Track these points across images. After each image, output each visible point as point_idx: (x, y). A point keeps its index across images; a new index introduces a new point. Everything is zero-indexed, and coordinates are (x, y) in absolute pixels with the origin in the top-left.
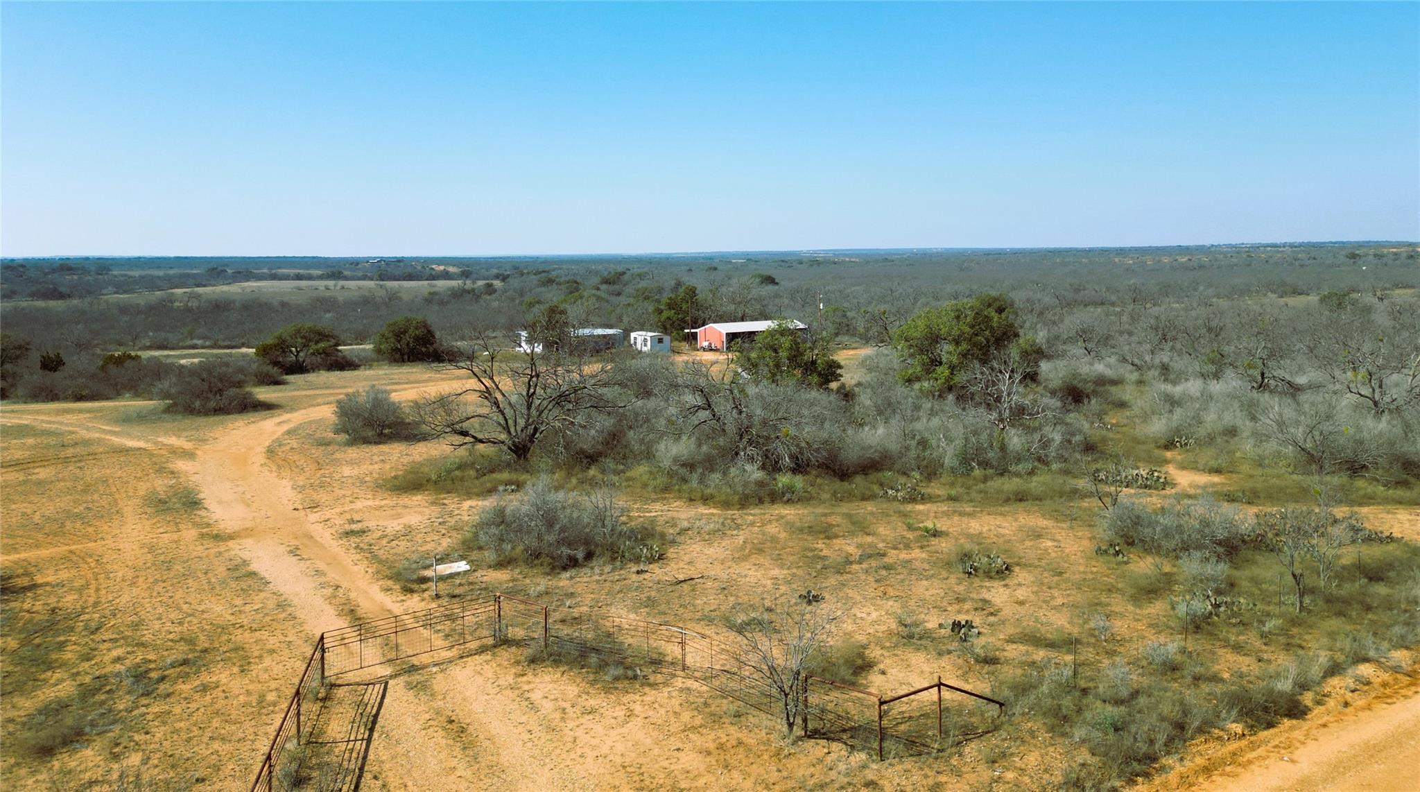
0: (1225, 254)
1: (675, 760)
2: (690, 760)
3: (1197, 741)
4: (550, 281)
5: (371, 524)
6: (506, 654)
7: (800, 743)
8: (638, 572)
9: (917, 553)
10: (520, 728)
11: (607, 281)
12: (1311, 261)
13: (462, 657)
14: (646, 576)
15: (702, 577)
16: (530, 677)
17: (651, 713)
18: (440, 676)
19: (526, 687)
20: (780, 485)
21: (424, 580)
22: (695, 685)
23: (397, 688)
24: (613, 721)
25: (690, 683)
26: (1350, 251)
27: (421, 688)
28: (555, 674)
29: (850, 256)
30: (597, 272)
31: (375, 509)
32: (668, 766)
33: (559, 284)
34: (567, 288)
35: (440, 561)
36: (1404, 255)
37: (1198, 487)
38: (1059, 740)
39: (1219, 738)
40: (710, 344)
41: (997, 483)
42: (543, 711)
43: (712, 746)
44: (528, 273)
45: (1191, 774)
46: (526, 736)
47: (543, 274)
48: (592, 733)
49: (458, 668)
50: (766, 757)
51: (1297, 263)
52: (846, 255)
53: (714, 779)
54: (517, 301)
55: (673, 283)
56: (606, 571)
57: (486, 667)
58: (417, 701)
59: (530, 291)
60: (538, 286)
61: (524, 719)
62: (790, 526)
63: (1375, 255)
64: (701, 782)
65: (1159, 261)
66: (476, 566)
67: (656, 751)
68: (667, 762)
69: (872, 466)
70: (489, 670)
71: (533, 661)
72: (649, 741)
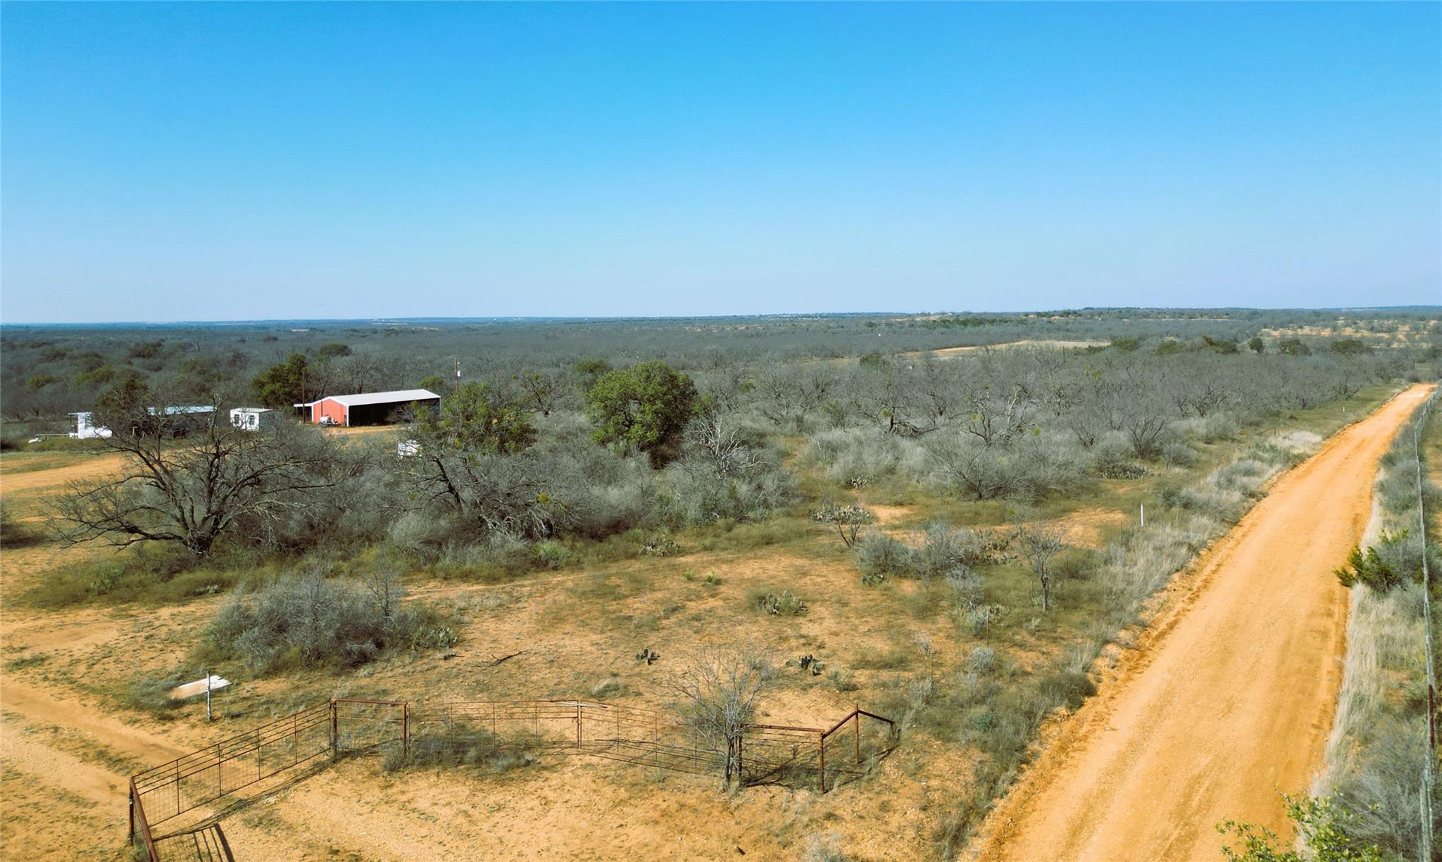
0: (774, 323)
1: (625, 837)
2: (638, 834)
3: (1043, 727)
4: (59, 355)
5: (48, 649)
6: (355, 767)
7: (741, 793)
8: (446, 658)
9: (712, 603)
10: (427, 842)
11: (139, 355)
12: (840, 329)
13: (298, 781)
14: (456, 660)
15: (520, 653)
16: (399, 787)
17: (568, 796)
18: (283, 806)
19: (404, 798)
20: (542, 552)
21: (178, 704)
22: (595, 760)
23: (233, 827)
24: (530, 812)
25: (587, 759)
26: (868, 320)
27: (268, 822)
28: (428, 778)
29: (428, 325)
30: (119, 344)
31: (34, 631)
32: (621, 844)
33: (72, 358)
34: (86, 363)
35: (183, 678)
36: (907, 324)
37: (898, 519)
38: (951, 745)
39: (1055, 721)
40: (330, 419)
41: (741, 530)
42: (442, 819)
43: (656, 815)
44: (23, 346)
45: (1054, 754)
46: (441, 849)
47: (45, 347)
48: (515, 829)
49: (301, 794)
50: (716, 813)
51: (830, 331)
52: (420, 324)
53: (677, 846)
54: (15, 380)
55: (231, 354)
56: (407, 662)
57: (336, 786)
58: (272, 838)
59: (32, 367)
60: (41, 361)
61: (424, 831)
62: (571, 591)
63: (887, 324)
64: (666, 851)
65: (723, 329)
66: (236, 678)
67: (598, 833)
68: (617, 840)
69: (618, 526)
70: (344, 787)
71: (393, 768)
72: (584, 824)
